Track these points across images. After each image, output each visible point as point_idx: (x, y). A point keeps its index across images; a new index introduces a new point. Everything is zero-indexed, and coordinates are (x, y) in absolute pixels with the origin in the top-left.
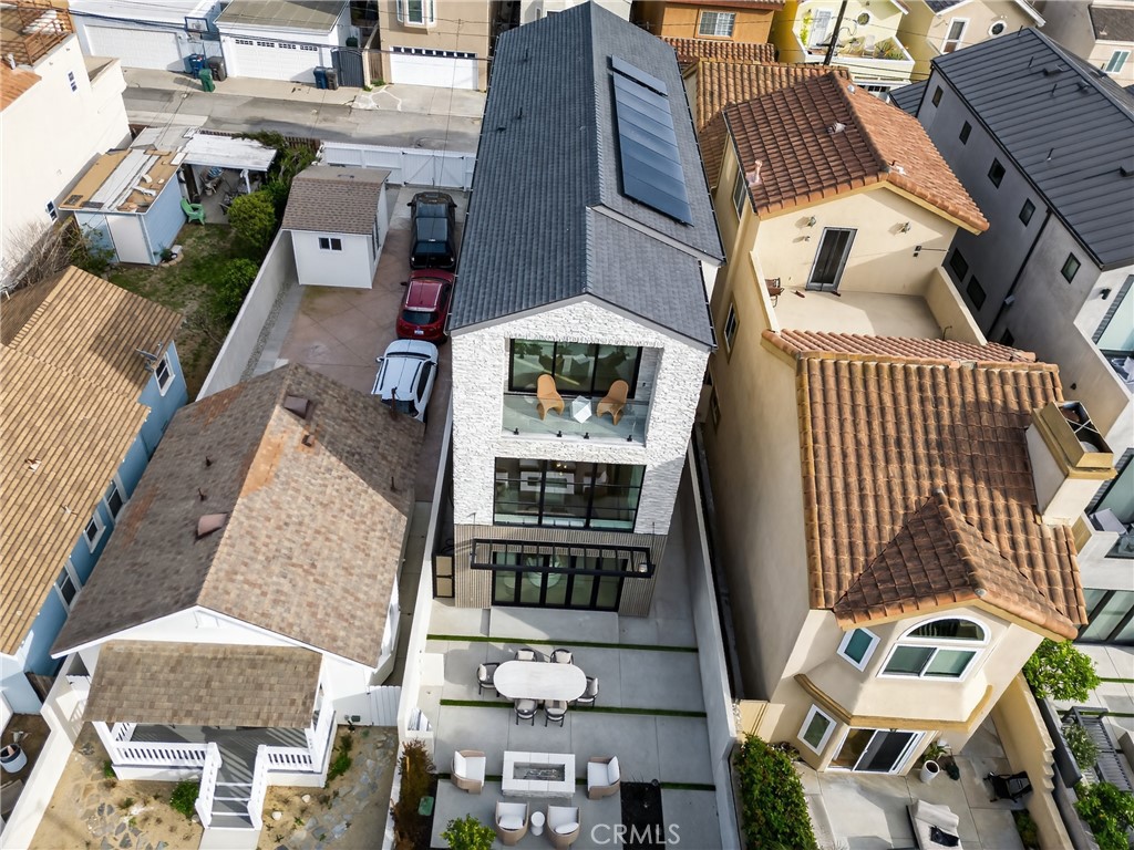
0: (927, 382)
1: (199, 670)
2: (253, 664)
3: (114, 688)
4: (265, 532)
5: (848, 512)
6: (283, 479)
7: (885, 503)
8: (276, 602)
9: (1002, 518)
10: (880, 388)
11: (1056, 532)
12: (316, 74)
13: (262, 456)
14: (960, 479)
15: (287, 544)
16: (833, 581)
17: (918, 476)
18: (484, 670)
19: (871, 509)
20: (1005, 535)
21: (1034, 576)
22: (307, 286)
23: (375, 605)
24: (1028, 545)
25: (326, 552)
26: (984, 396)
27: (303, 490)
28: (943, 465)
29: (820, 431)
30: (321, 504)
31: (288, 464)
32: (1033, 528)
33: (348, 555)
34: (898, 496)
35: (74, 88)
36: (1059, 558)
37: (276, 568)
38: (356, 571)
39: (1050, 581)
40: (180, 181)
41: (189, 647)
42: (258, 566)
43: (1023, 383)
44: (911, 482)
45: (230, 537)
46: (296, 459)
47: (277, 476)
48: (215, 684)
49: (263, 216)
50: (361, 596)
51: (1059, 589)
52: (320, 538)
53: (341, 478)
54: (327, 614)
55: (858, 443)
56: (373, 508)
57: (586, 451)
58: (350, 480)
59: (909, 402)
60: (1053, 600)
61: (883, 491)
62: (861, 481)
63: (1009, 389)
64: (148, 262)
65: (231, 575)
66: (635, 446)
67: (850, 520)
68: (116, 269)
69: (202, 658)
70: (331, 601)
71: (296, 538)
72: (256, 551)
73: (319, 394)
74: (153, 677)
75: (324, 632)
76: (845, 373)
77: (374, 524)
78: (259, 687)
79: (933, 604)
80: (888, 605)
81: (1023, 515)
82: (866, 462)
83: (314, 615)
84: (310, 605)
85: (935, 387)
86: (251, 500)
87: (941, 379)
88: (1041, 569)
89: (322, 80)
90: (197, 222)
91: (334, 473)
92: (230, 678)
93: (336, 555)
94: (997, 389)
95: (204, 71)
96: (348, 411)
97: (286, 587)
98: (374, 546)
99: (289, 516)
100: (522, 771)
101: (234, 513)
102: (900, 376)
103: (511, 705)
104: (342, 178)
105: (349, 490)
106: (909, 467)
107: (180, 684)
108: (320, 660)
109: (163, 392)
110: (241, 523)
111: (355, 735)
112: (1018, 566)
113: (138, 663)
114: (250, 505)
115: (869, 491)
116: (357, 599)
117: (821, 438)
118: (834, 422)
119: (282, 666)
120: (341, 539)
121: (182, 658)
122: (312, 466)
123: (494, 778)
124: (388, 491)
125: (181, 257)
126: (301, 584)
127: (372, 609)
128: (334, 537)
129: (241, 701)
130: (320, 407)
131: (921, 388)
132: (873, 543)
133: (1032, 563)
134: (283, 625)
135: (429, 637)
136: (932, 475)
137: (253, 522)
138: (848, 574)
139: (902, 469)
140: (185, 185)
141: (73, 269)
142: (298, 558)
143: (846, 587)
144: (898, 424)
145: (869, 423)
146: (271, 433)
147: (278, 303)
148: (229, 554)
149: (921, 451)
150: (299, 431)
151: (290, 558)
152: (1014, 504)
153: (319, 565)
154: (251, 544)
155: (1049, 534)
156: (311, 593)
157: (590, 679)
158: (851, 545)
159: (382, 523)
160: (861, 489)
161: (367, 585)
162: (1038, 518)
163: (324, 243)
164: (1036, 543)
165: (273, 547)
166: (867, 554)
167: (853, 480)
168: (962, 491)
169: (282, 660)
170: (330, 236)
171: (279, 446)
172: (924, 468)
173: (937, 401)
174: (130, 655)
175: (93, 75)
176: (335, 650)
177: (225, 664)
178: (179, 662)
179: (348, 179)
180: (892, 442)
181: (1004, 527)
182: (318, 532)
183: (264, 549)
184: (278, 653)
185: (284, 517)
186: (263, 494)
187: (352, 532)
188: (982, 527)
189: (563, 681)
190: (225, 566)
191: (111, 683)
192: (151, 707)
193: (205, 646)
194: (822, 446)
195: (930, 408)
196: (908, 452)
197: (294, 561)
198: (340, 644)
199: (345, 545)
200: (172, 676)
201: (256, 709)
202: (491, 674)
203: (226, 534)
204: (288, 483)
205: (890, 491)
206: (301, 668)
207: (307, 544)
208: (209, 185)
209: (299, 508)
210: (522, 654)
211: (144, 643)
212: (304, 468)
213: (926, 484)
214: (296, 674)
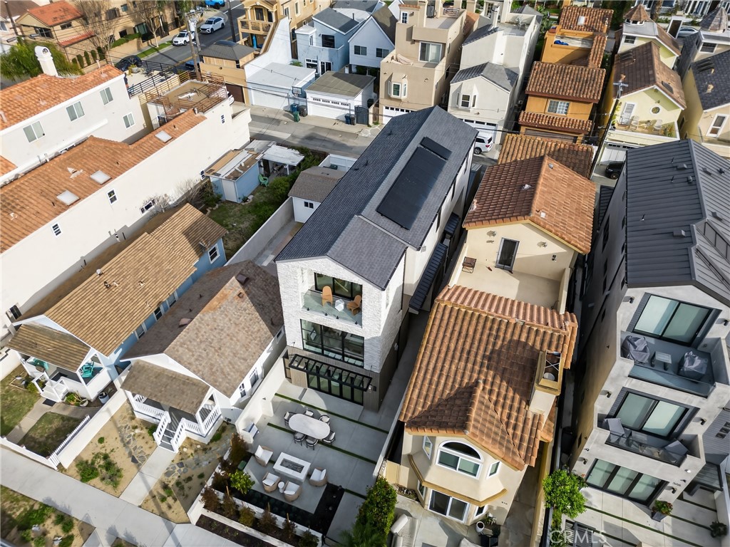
0: (496, 326)
1: (164, 380)
2: (184, 383)
3: (134, 379)
4: (204, 330)
5: (431, 380)
6: (222, 309)
7: (451, 380)
8: (197, 360)
9: (508, 402)
10: (470, 324)
11: (535, 416)
12: (346, 117)
13: (217, 298)
14: (494, 378)
15: (212, 337)
16: (411, 411)
17: (472, 371)
18: (288, 414)
19: (443, 381)
20: (507, 411)
21: (514, 434)
22: (298, 222)
23: (241, 372)
24: (517, 419)
25: (228, 344)
26: (523, 339)
27: (229, 316)
28: (488, 368)
29: (432, 338)
30: (235, 324)
31: (227, 303)
32: (523, 411)
33: (238, 348)
34: (459, 379)
35: (223, 122)
36: (531, 430)
37: (203, 346)
38: (239, 355)
39: (521, 439)
40: (260, 166)
41: (164, 370)
42: (195, 343)
43: (547, 338)
44: (468, 373)
45: (188, 329)
46: (232, 302)
47: (220, 308)
48: (168, 387)
49: (283, 188)
50: (236, 367)
51: (525, 444)
52: (228, 338)
53: (249, 314)
54: (217, 370)
55: (448, 348)
56: (259, 330)
57: (337, 325)
58: (253, 316)
59: (482, 334)
60: (519, 450)
61: (452, 375)
62: (443, 367)
63: (539, 339)
64: (236, 201)
65: (182, 345)
66: (357, 327)
67: (430, 383)
68: (223, 203)
69: (167, 375)
70: (222, 365)
71: (217, 336)
72: (197, 337)
73: (255, 275)
74: (148, 379)
75: (212, 377)
76: (454, 314)
77: (256, 337)
78: (183, 393)
79: (445, 432)
80: (427, 427)
81: (520, 403)
82: (449, 358)
83: (211, 369)
84: (211, 364)
85: (498, 330)
86: (204, 315)
87: (503, 327)
88: (519, 432)
89: (349, 120)
90: (264, 185)
91: (247, 311)
92: (174, 386)
93: (232, 346)
94: (532, 336)
95: (297, 111)
96: (266, 286)
97: (204, 354)
98: (252, 346)
99: (218, 326)
100: (285, 463)
101: (194, 320)
102: (482, 321)
103: (293, 433)
104: (323, 175)
105: (251, 320)
106: (470, 365)
107: (156, 384)
108: (208, 389)
109: (212, 262)
110: (196, 324)
111: (229, 427)
112: (507, 428)
113: (145, 371)
114: (203, 317)
115: (445, 373)
116: (234, 368)
117: (431, 342)
118: (441, 335)
119: (194, 387)
120: (238, 340)
121: (161, 373)
122: (238, 307)
123: (272, 462)
124: (270, 324)
125: (251, 200)
126: (211, 355)
127: (239, 373)
128: (235, 339)
129: (174, 397)
130: (253, 281)
131: (491, 329)
132: (438, 397)
133: (515, 428)
134: (196, 370)
135: (276, 394)
136: (480, 372)
137: (201, 325)
138: (420, 409)
139: (466, 366)
140: (263, 169)
141: (188, 204)
142: (215, 344)
143: (417, 414)
144: (472, 344)
145: (458, 340)
146: (225, 289)
147: (282, 228)
148: (185, 336)
149: (479, 359)
150: (240, 289)
151: (211, 343)
152: (518, 397)
153: (223, 349)
154: (196, 334)
155: (530, 416)
156: (214, 360)
157: (331, 432)
158: (427, 396)
159: (260, 337)
160: (442, 370)
161: (241, 362)
162: (527, 406)
163: (306, 204)
164: (521, 419)
165: (205, 337)
166: (432, 401)
167: (439, 365)
168: (492, 384)
169: (194, 385)
170: (309, 201)
171: (226, 295)
172: (477, 368)
173: (497, 337)
174: (144, 367)
175: (234, 116)
176: (214, 386)
177: (174, 380)
178: (159, 375)
179: (326, 175)
180: (466, 352)
181: (507, 407)
182: (228, 335)
183: (201, 337)
184: (195, 381)
185: (215, 326)
186: (210, 314)
187: (244, 338)
188: (496, 403)
189: (319, 429)
190: (181, 340)
191: (134, 376)
192: (144, 389)
193: (170, 371)
194: (430, 346)
195: (492, 340)
196: (472, 358)
197: (212, 345)
198: (218, 384)
199: (238, 343)
200: (155, 380)
201: (179, 401)
202: (290, 416)
203: (187, 327)
204: (224, 312)
205: (456, 374)
206: (200, 390)
207: (221, 339)
208: (275, 169)
209: (224, 323)
210: (308, 413)
211: (149, 364)
212: (234, 307)
213: (475, 376)
214: (198, 391)
